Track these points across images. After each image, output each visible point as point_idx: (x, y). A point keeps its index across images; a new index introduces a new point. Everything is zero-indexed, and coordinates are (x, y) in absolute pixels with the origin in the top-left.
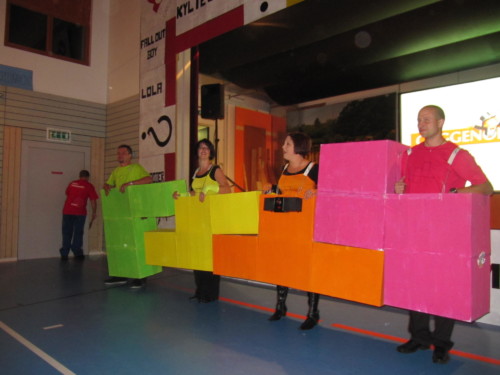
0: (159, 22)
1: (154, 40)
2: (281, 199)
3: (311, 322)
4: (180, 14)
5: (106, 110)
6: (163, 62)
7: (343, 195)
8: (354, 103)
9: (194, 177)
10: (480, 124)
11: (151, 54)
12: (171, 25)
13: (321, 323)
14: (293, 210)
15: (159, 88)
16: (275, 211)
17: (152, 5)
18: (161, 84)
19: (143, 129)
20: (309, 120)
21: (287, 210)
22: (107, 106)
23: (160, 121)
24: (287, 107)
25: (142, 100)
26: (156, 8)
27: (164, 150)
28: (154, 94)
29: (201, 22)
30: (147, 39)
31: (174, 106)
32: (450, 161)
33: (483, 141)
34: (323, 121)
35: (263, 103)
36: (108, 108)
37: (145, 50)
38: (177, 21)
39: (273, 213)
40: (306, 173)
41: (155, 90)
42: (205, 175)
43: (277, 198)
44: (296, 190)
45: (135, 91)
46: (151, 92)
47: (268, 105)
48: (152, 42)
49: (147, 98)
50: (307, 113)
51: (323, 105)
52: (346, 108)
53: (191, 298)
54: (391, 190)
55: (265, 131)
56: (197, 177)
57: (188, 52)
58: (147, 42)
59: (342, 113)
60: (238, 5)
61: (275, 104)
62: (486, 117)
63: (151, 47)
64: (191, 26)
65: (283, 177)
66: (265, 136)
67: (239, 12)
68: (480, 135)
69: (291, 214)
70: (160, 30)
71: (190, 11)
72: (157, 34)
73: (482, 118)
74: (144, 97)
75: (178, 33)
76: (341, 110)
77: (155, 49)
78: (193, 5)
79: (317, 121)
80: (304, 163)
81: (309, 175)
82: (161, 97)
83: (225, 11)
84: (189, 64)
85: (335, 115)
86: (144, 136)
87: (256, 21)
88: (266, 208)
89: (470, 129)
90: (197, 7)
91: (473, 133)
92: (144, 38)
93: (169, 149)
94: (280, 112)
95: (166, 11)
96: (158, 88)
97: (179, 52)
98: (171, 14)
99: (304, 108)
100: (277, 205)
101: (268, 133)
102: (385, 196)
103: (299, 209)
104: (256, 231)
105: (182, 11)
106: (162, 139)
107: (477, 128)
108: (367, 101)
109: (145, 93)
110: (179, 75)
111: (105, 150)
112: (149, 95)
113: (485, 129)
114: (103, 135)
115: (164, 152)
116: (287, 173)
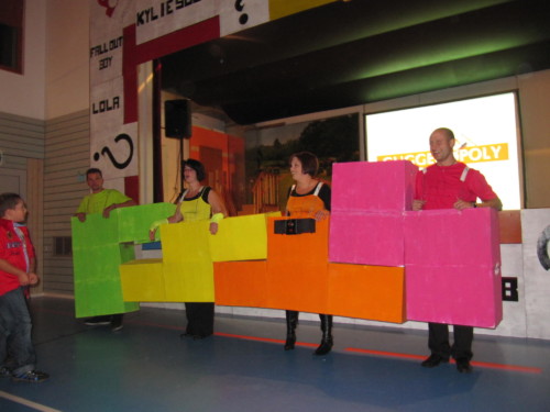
0: (114, 28)
1: (108, 47)
2: (293, 221)
3: (325, 347)
4: (140, 20)
5: (45, 127)
6: (120, 73)
7: (360, 214)
8: (316, 123)
9: (181, 200)
11: (104, 64)
12: (130, 33)
13: (335, 348)
14: (307, 232)
15: (116, 102)
16: (288, 233)
17: (105, 9)
18: (118, 98)
19: (95, 148)
20: (267, 140)
21: (300, 232)
22: (45, 122)
23: (117, 139)
24: (244, 127)
25: (93, 117)
26: (110, 12)
27: (124, 173)
28: (110, 109)
29: (167, 31)
30: (99, 47)
31: (136, 123)
32: (463, 178)
34: (283, 142)
35: (217, 121)
36: (45, 124)
37: (97, 59)
38: (138, 29)
39: (285, 235)
40: (316, 193)
41: (111, 104)
42: (196, 197)
43: (288, 221)
44: (307, 212)
45: (84, 105)
46: (104, 107)
47: (223, 124)
48: (106, 51)
49: (99, 114)
50: (265, 133)
51: (282, 124)
52: (308, 128)
53: (182, 336)
54: (409, 208)
55: (221, 151)
56: (186, 199)
57: (149, 64)
58: (99, 50)
59: (302, 134)
60: (212, 16)
61: (232, 122)
63: (103, 56)
64: (156, 35)
65: (291, 198)
66: (221, 158)
67: (214, 23)
69: (304, 235)
70: (116, 38)
71: (155, 18)
72: (112, 42)
74: (95, 112)
75: (139, 42)
76: (301, 130)
77: (110, 59)
78: (157, 12)
79: (277, 142)
80: (313, 183)
81: (319, 195)
82: (119, 113)
83: (198, 21)
84: (151, 77)
85: (296, 136)
86: (97, 157)
87: (234, 34)
88: (277, 231)
90: (163, 15)
92: (94, 46)
93: (131, 171)
94: (236, 131)
95: (123, 17)
96: (114, 103)
97: (139, 63)
98: (130, 20)
99: (261, 128)
100: (289, 227)
101: (225, 155)
102: (404, 214)
103: (312, 230)
104: (265, 256)
105: (144, 17)
106: (121, 160)
108: (330, 120)
109: (97, 108)
110: (141, 88)
111: (44, 173)
112: (102, 111)
114: (41, 156)
115: (124, 175)
116: (295, 194)
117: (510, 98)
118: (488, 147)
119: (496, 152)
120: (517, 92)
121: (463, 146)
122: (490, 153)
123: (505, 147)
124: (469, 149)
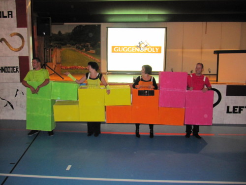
9: (88, 78)
10: (138, 45)
15: (10, 14)
20: (55, 31)
28: (5, 17)
32: (204, 80)
33: (139, 52)
40: (152, 81)
46: (1, 15)
51: (63, 24)
52: (76, 28)
62: (141, 43)
68: (138, 50)
73: (139, 43)
79: (60, 32)
89: (135, 47)
91: (136, 49)
100: (145, 93)
102: (186, 91)
107: (137, 46)
110: (27, 9)
113: (140, 47)
115: (18, 55)
117: (163, 30)
118: (155, 47)
119: (157, 50)
120: (166, 28)
121: (146, 46)
122: (155, 50)
123: (160, 48)
124: (148, 47)
